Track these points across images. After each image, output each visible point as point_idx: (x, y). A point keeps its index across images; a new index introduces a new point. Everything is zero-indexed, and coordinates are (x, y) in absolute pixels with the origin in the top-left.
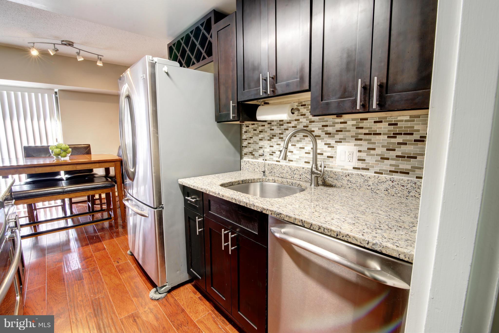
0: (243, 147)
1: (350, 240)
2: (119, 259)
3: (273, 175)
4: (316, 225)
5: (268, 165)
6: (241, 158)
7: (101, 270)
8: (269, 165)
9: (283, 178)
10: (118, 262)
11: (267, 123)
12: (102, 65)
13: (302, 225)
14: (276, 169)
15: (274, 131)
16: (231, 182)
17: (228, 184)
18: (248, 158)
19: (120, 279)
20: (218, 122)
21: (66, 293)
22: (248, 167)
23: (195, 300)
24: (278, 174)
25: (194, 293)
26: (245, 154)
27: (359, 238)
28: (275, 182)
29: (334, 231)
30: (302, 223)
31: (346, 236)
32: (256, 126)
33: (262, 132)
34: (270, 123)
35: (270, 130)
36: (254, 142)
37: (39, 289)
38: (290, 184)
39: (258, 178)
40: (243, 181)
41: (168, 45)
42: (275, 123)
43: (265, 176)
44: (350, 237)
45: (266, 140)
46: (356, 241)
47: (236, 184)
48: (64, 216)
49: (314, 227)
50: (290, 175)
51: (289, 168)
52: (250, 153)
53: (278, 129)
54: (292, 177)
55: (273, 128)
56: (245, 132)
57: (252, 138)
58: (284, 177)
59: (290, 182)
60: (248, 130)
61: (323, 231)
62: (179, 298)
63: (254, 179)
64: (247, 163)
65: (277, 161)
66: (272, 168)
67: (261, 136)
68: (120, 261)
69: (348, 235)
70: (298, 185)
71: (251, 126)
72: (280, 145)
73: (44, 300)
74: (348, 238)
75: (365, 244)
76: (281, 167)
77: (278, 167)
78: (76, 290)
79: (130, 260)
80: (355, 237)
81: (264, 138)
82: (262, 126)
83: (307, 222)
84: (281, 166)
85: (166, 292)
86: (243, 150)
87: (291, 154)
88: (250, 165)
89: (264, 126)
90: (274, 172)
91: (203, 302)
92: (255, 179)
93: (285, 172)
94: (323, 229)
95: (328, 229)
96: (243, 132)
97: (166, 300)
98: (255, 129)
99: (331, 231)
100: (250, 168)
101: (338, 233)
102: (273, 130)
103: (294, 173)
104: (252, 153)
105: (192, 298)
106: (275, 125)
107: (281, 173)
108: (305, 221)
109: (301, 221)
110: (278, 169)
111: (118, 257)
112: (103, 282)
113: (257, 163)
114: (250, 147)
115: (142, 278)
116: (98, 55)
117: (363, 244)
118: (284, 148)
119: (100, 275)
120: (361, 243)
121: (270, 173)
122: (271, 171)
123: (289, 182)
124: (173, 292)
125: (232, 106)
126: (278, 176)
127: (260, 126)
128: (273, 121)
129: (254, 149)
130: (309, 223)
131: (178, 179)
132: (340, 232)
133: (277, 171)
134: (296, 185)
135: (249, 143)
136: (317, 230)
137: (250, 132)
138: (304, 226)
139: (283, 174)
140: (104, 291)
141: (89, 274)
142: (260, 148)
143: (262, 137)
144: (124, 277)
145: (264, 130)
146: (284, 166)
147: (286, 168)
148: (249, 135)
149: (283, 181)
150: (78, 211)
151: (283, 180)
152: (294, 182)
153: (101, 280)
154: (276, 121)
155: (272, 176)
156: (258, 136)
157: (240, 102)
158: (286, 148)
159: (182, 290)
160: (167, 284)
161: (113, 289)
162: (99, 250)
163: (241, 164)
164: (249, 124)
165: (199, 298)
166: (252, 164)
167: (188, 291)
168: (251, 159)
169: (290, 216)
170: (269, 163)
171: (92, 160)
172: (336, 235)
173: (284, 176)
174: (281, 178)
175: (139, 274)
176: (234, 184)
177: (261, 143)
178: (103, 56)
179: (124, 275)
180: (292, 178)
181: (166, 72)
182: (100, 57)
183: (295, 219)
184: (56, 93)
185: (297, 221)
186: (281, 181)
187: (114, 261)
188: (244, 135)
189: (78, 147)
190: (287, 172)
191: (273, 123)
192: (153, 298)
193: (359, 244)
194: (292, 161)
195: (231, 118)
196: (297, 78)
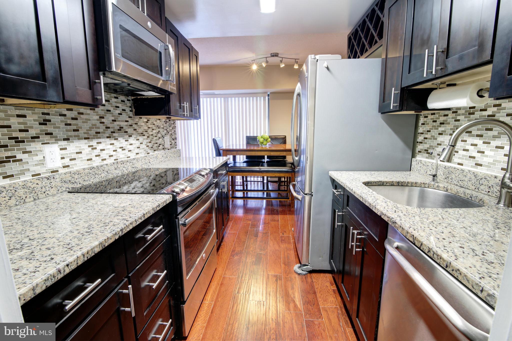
0: (418, 142)
1: (460, 278)
2: (285, 232)
3: (449, 182)
4: (426, 245)
5: (444, 168)
6: (413, 156)
7: (270, 235)
8: (446, 168)
9: (463, 187)
10: (283, 234)
11: (451, 112)
12: (298, 67)
13: (413, 241)
14: (455, 174)
15: (460, 122)
16: (381, 181)
17: (376, 182)
18: (423, 157)
19: (280, 246)
20: (382, 113)
21: (245, 242)
22: (419, 168)
23: (329, 290)
24: (457, 181)
25: (331, 284)
26: (419, 152)
27: (472, 280)
28: (447, 190)
29: (444, 260)
30: (413, 239)
31: (456, 271)
32: (437, 116)
33: (443, 123)
34: (456, 112)
35: (455, 121)
36: (432, 136)
37: (234, 233)
38: (468, 197)
39: (423, 182)
40: (399, 183)
41: (348, 35)
42: (463, 111)
43: (436, 181)
44: (461, 274)
45: (447, 135)
46: (467, 282)
47: (388, 184)
48: (262, 189)
49: (424, 248)
50: (474, 184)
51: (473, 175)
52: (425, 150)
53: (467, 119)
54: (475, 188)
55: (458, 118)
56: (422, 124)
57: (429, 131)
58: (465, 187)
59: (468, 194)
60: (426, 122)
61: (432, 256)
62: (316, 281)
63: (416, 183)
64: (418, 163)
65: (459, 164)
66: (449, 173)
67: (441, 129)
68: (285, 233)
69: (459, 271)
70: (479, 200)
71: (430, 117)
72: (466, 142)
73: (234, 241)
74: (459, 275)
75: (478, 290)
76: (461, 172)
77: (458, 172)
78: (251, 243)
79: (292, 235)
80: (467, 276)
81: (445, 131)
82: (445, 116)
83: (418, 239)
84: (463, 171)
85: (307, 271)
86: (417, 147)
87: (481, 156)
88: (422, 165)
89: (447, 115)
90: (451, 178)
91: (335, 296)
92: (418, 183)
93: (467, 180)
94: (432, 253)
95: (438, 255)
96: (420, 124)
97: (305, 277)
98: (435, 120)
99: (441, 258)
100: (422, 170)
101: (449, 264)
102: (459, 120)
103: (480, 182)
104: (427, 150)
105: (327, 287)
106: (462, 113)
107: (460, 180)
108: (416, 237)
109: (412, 236)
110: (457, 175)
111: (285, 230)
112: (268, 244)
113: (431, 164)
114: (426, 143)
115: (294, 253)
116: (296, 59)
117: (475, 290)
118: (449, 145)
119: (268, 239)
120: (473, 287)
121: (446, 178)
122: (448, 175)
123: (466, 194)
124: (313, 274)
125: (394, 93)
126: (456, 184)
127: (441, 116)
128: (460, 109)
129: (430, 146)
130: (420, 242)
131: (330, 171)
132: (450, 263)
133: (456, 177)
134: (477, 200)
135: (425, 138)
136: (426, 253)
137: (428, 124)
138: (415, 243)
139: (464, 182)
140: (266, 251)
141: (263, 235)
142: (438, 144)
143: (442, 131)
144: (283, 246)
145: (446, 121)
146: (467, 171)
147: (469, 175)
148: (427, 128)
149: (458, 192)
150: (273, 187)
151: (458, 190)
152: (474, 195)
153: (268, 242)
154: (464, 108)
155: (447, 182)
156: (438, 129)
157: (405, 88)
158: (453, 146)
159: (321, 277)
160: (309, 265)
161: (272, 252)
162: (275, 221)
163: (412, 163)
164: (428, 114)
165: (334, 290)
166: (425, 164)
167: (326, 279)
168: (426, 158)
169: (403, 227)
170: (446, 166)
171: (287, 148)
172: (445, 265)
173: (464, 185)
174: (460, 187)
175: (294, 249)
176: (385, 184)
177: (440, 139)
178: (299, 59)
179: (283, 245)
180: (477, 190)
181: (326, 67)
182: (297, 60)
183: (408, 233)
184: (268, 95)
185: (409, 235)
186: (456, 191)
187: (281, 232)
188: (421, 128)
189: (278, 138)
190: (470, 180)
191: (459, 112)
192: (296, 271)
193: (470, 287)
194: (481, 165)
195: (391, 108)
196: (475, 46)
